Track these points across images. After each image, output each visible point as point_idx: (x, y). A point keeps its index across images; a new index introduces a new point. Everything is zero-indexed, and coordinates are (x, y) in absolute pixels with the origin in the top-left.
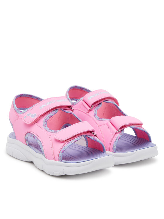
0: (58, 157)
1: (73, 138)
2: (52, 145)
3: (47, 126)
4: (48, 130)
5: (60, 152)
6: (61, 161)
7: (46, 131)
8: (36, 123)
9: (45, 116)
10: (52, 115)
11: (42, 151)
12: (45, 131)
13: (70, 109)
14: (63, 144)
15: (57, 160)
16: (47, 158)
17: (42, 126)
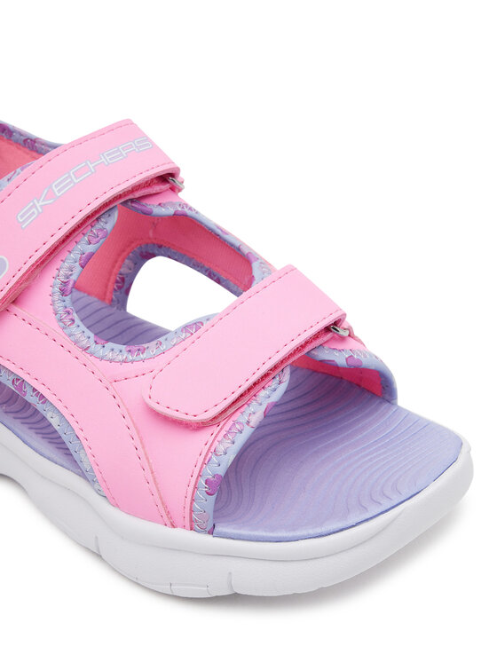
0: (191, 511)
1: (252, 393)
2: (137, 442)
3: (78, 321)
4: (93, 347)
5: (195, 487)
6: (211, 532)
7: (84, 357)
8: (15, 309)
9: (57, 263)
10: (91, 248)
11: (85, 466)
12: (78, 352)
13: (168, 186)
14: (205, 436)
15: (188, 525)
16: (116, 505)
17: (53, 325)
